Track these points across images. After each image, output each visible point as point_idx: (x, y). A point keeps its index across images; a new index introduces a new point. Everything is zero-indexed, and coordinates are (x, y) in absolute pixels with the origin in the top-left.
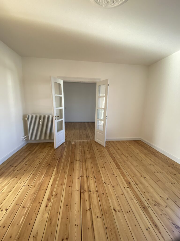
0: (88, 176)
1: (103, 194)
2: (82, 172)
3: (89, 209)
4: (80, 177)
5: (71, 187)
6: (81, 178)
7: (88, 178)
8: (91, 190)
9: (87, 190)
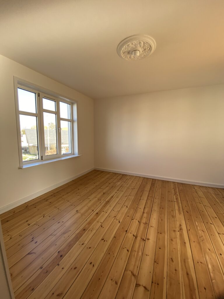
0: (135, 237)
1: (128, 216)
2: (141, 247)
3: (144, 213)
4: (145, 241)
5: (159, 233)
6: (144, 237)
7: (135, 235)
8: (137, 222)
9: (142, 224)
